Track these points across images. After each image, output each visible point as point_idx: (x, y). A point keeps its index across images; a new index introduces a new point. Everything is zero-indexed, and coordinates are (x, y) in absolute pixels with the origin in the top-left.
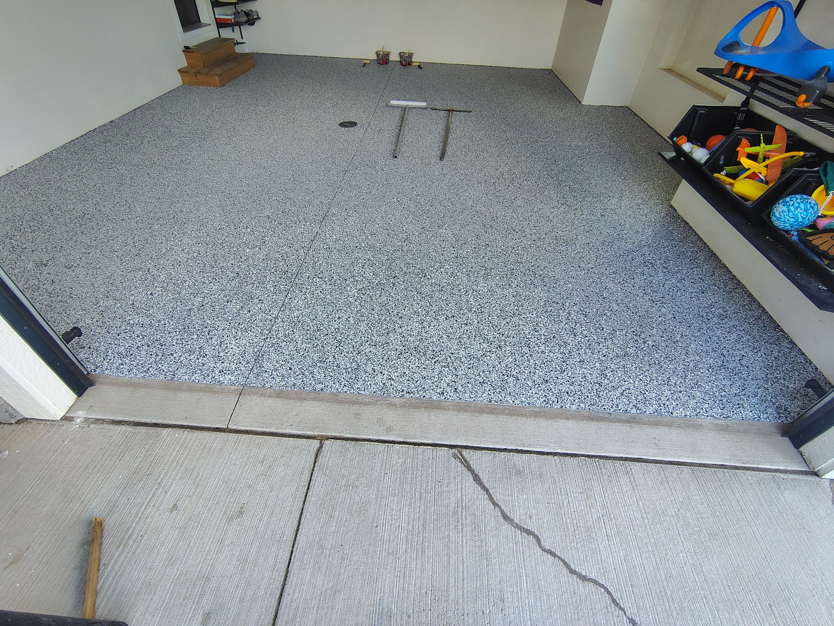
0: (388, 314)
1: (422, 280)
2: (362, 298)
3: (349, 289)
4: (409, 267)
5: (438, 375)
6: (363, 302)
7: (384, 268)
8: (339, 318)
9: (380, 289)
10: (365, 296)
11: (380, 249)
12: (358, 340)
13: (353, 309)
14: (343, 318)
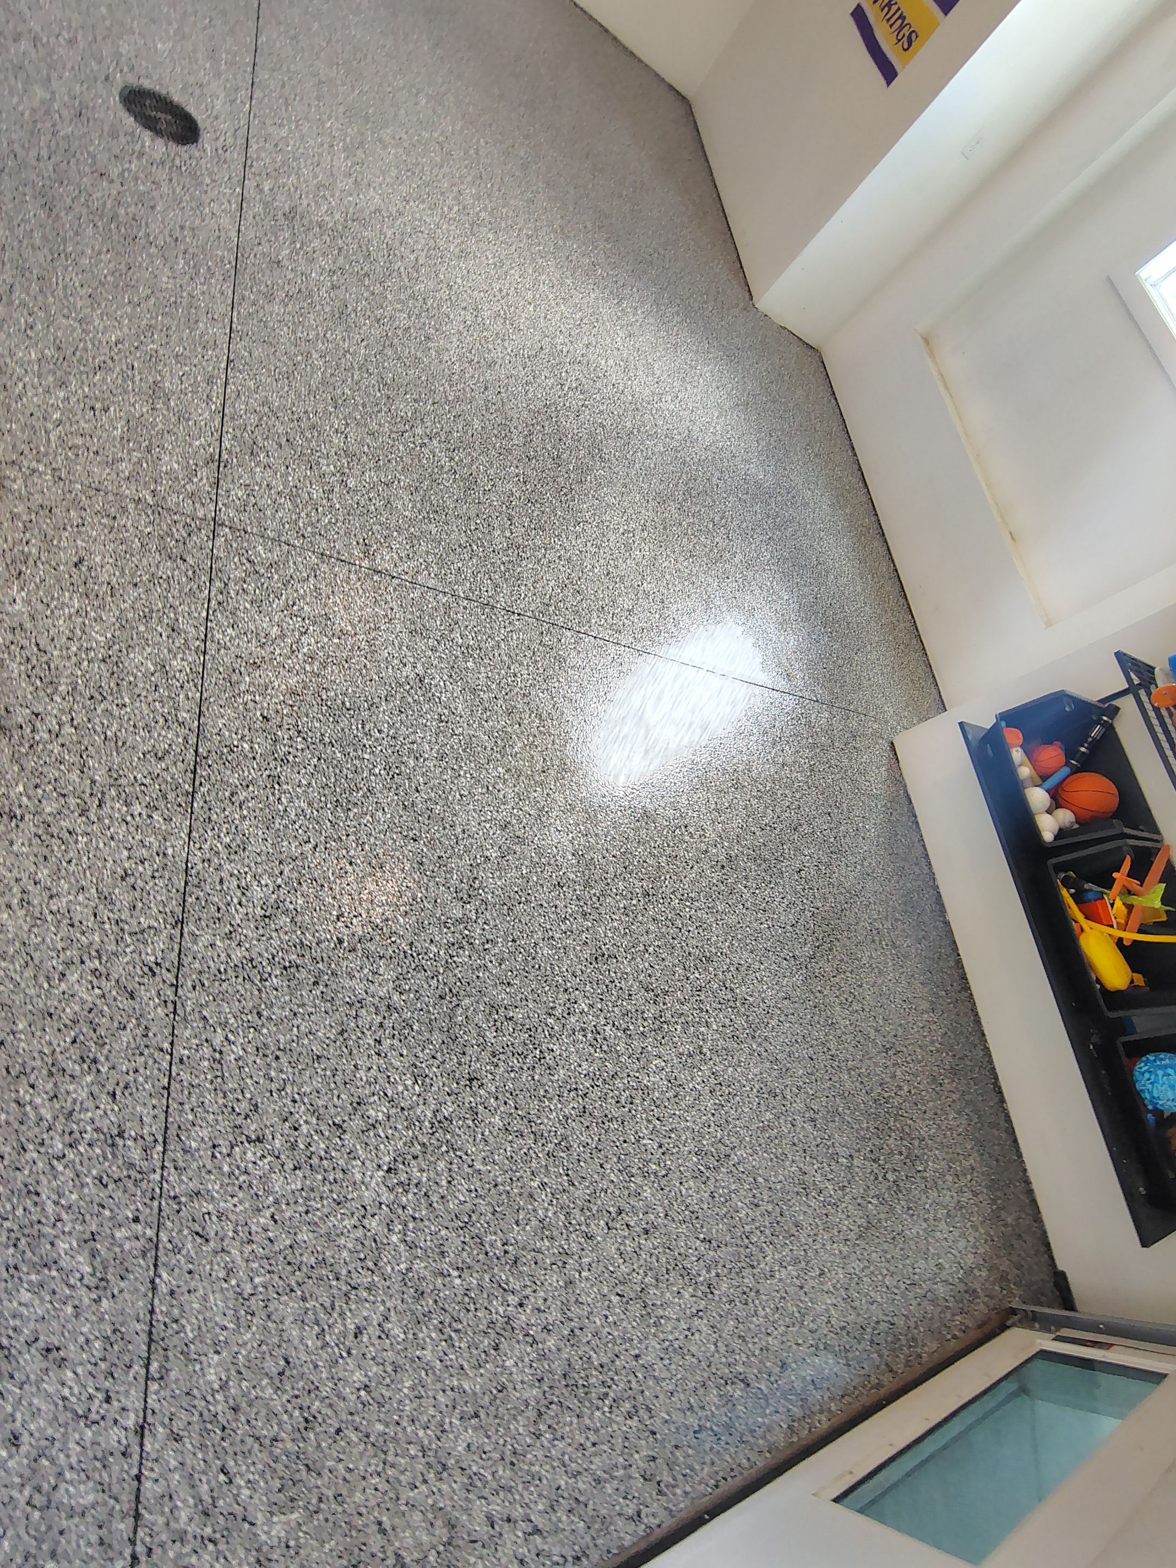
0: (481, 1257)
1: (536, 1077)
2: (404, 1208)
3: (358, 1177)
4: (498, 1024)
5: (622, 1454)
6: (411, 1225)
7: (437, 1037)
8: (358, 1332)
9: (444, 1148)
10: (410, 1196)
11: (411, 944)
12: (431, 1411)
13: (389, 1269)
14: (370, 1330)
